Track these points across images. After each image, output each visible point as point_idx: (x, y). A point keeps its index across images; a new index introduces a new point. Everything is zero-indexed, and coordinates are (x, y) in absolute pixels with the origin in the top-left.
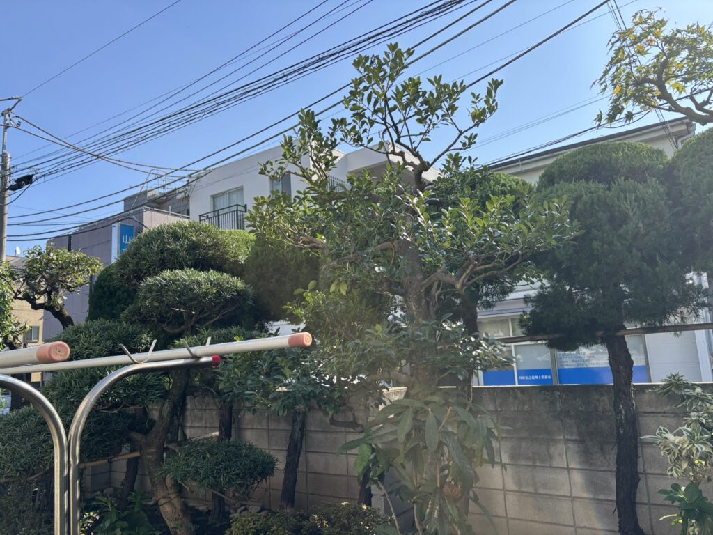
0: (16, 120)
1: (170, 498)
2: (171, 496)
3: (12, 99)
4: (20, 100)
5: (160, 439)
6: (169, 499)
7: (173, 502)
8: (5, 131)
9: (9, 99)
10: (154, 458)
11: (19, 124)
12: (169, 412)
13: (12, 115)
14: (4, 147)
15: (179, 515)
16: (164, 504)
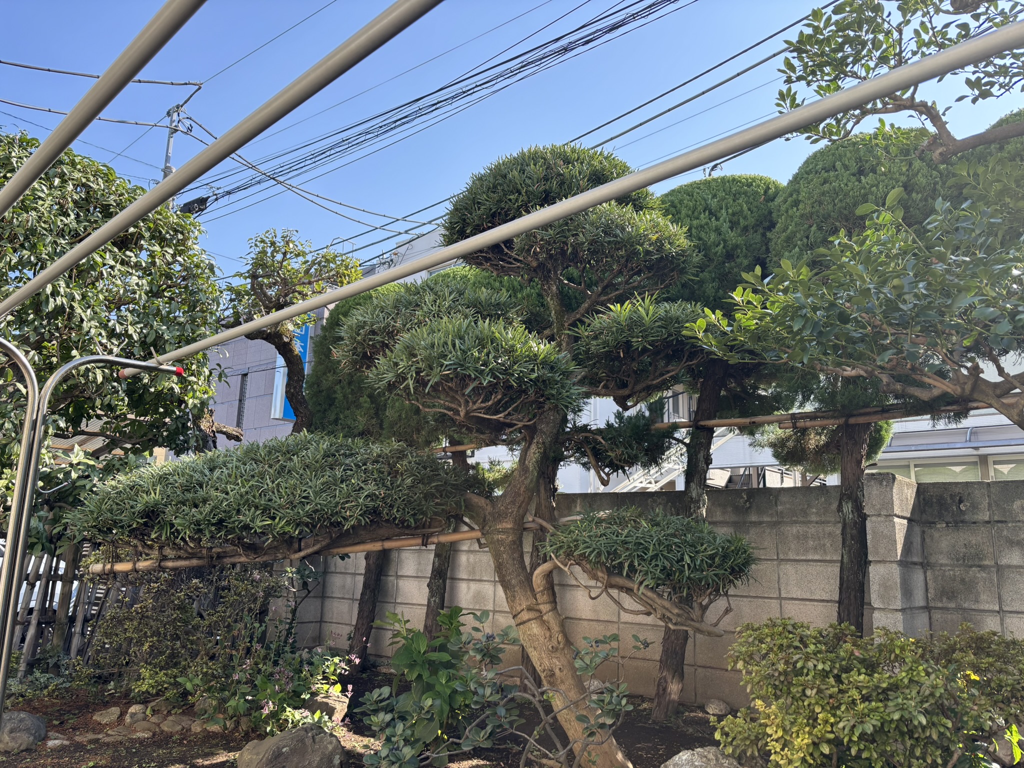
0: (188, 123)
1: (540, 611)
2: (542, 607)
3: (190, 84)
4: (200, 88)
5: (520, 507)
6: (537, 614)
7: (545, 618)
8: (170, 137)
9: (186, 84)
10: (510, 538)
11: (190, 129)
12: (537, 462)
13: (182, 115)
14: (167, 159)
15: (559, 643)
16: (529, 620)
